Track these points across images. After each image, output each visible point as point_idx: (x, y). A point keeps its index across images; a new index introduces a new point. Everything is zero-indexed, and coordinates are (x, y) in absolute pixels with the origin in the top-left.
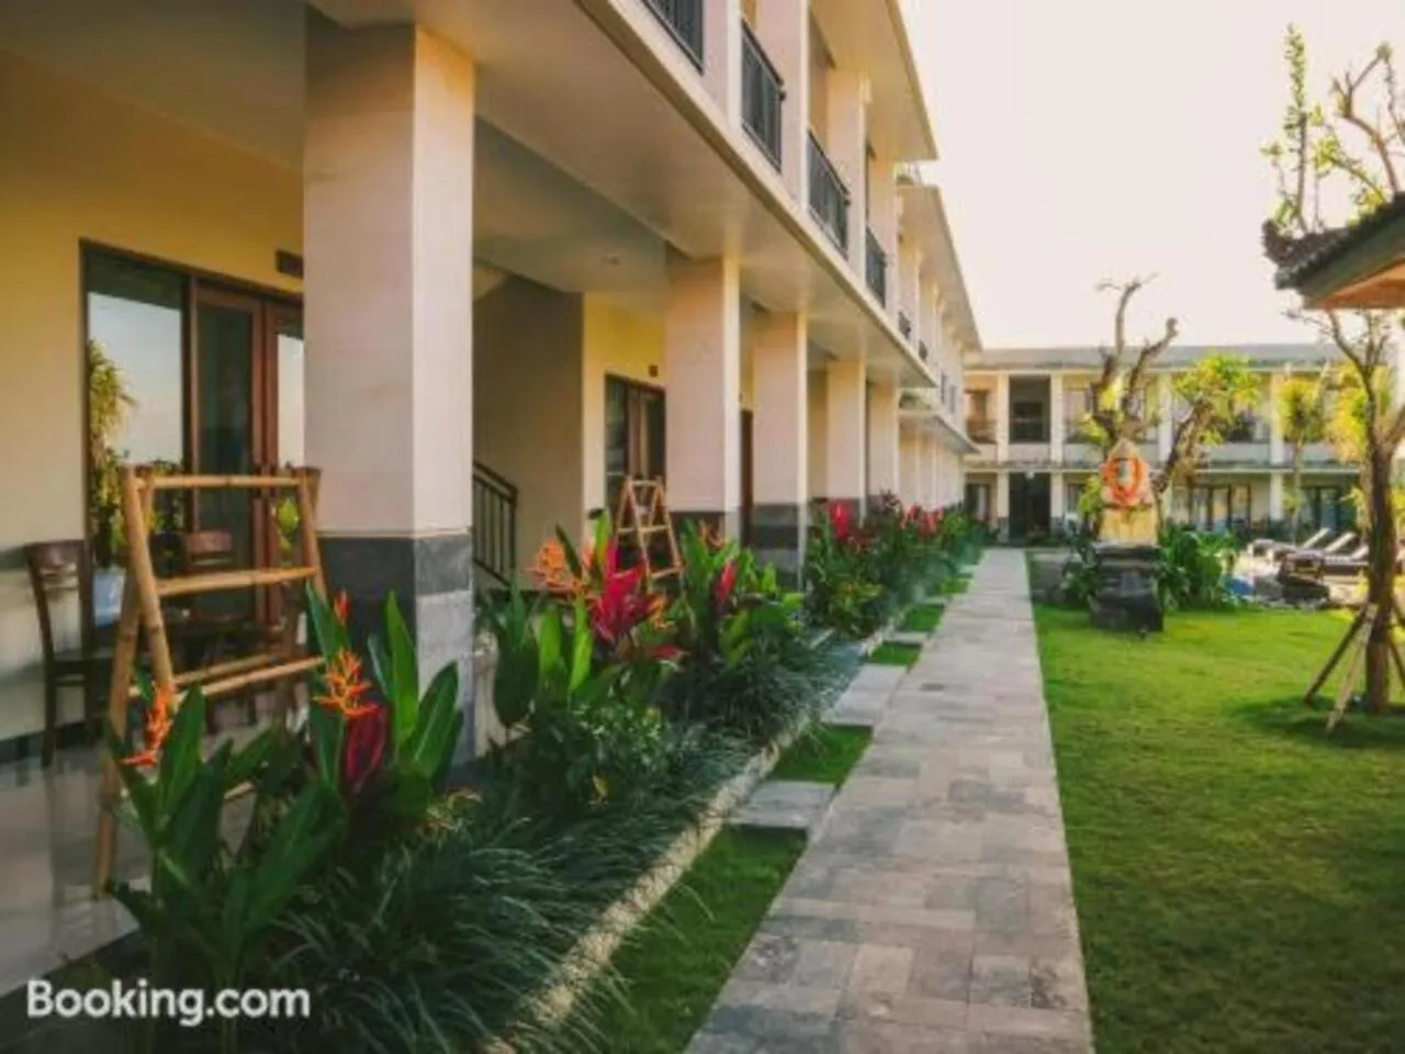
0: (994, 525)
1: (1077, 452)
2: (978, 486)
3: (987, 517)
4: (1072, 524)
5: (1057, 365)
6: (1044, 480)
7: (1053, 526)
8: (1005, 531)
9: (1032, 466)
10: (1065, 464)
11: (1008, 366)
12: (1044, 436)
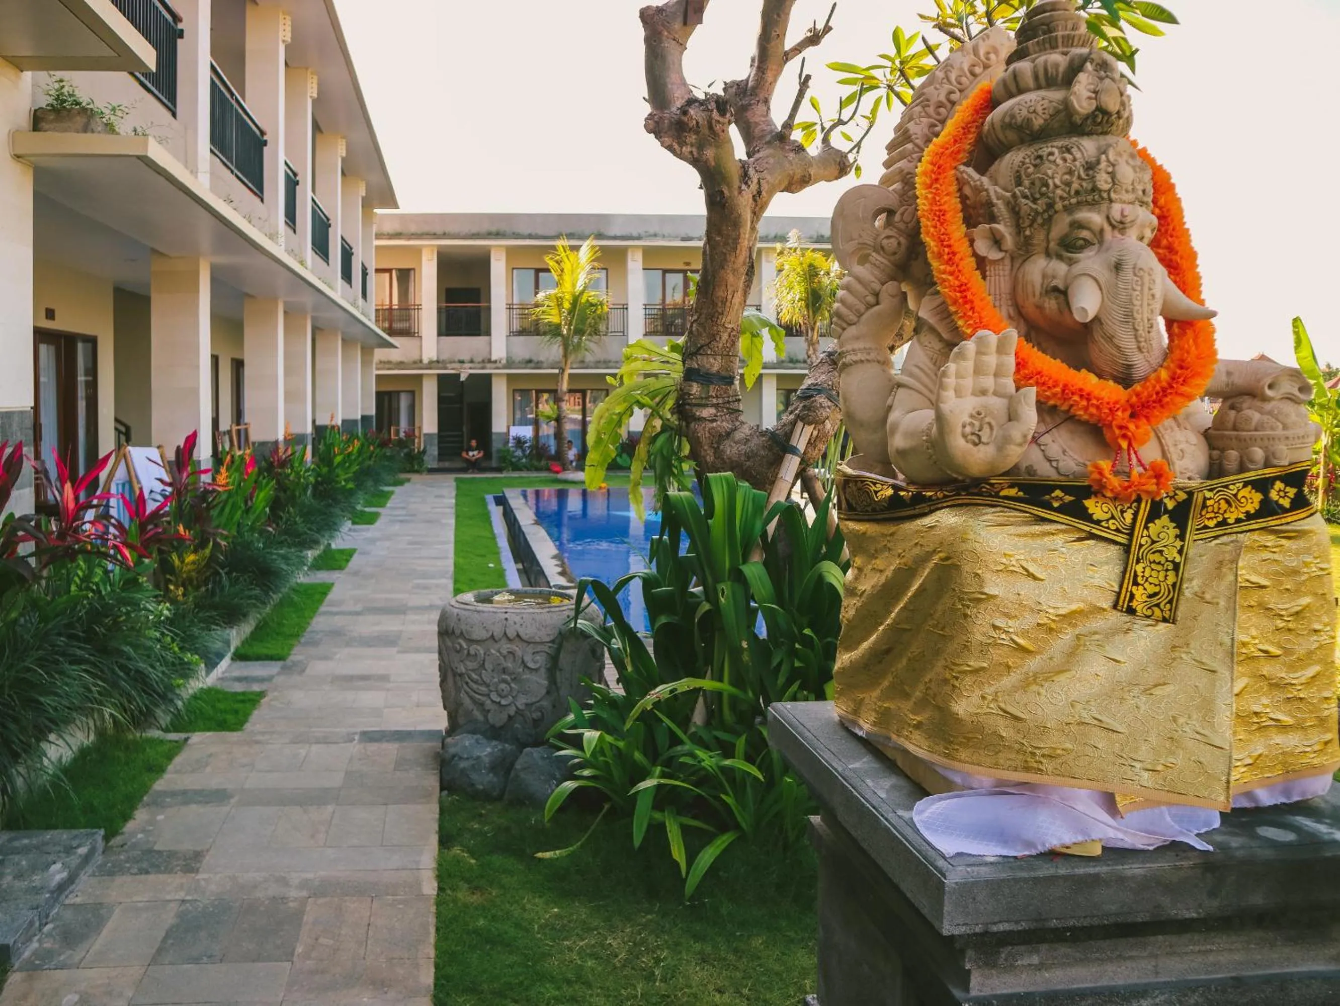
0: (419, 444)
1: (525, 347)
2: (398, 393)
3: (410, 435)
4: (519, 442)
5: (498, 235)
6: (483, 383)
7: (496, 445)
8: (434, 451)
9: (467, 365)
10: (510, 364)
11: (435, 236)
12: (483, 327)
